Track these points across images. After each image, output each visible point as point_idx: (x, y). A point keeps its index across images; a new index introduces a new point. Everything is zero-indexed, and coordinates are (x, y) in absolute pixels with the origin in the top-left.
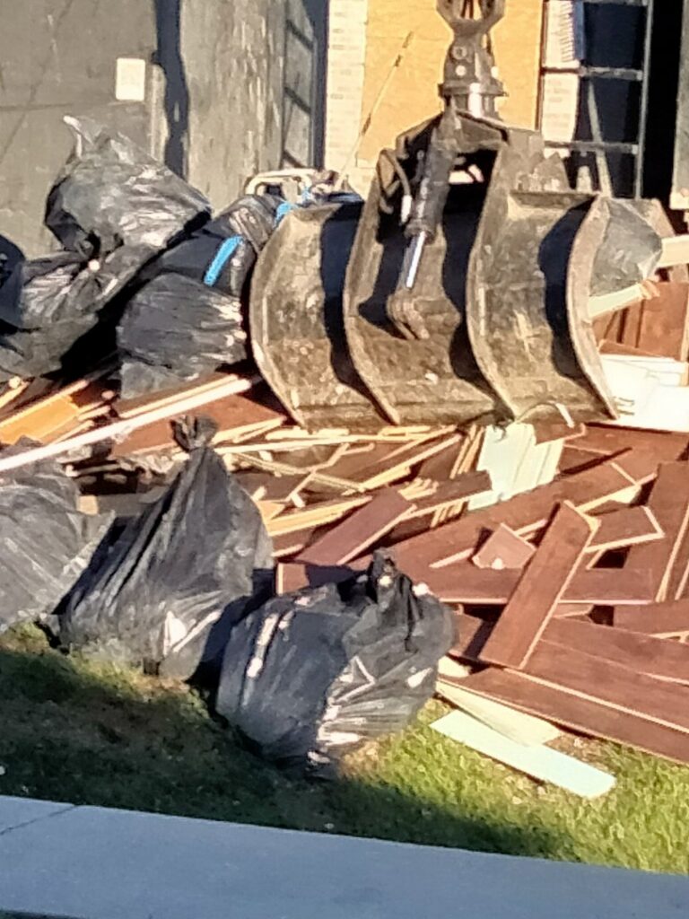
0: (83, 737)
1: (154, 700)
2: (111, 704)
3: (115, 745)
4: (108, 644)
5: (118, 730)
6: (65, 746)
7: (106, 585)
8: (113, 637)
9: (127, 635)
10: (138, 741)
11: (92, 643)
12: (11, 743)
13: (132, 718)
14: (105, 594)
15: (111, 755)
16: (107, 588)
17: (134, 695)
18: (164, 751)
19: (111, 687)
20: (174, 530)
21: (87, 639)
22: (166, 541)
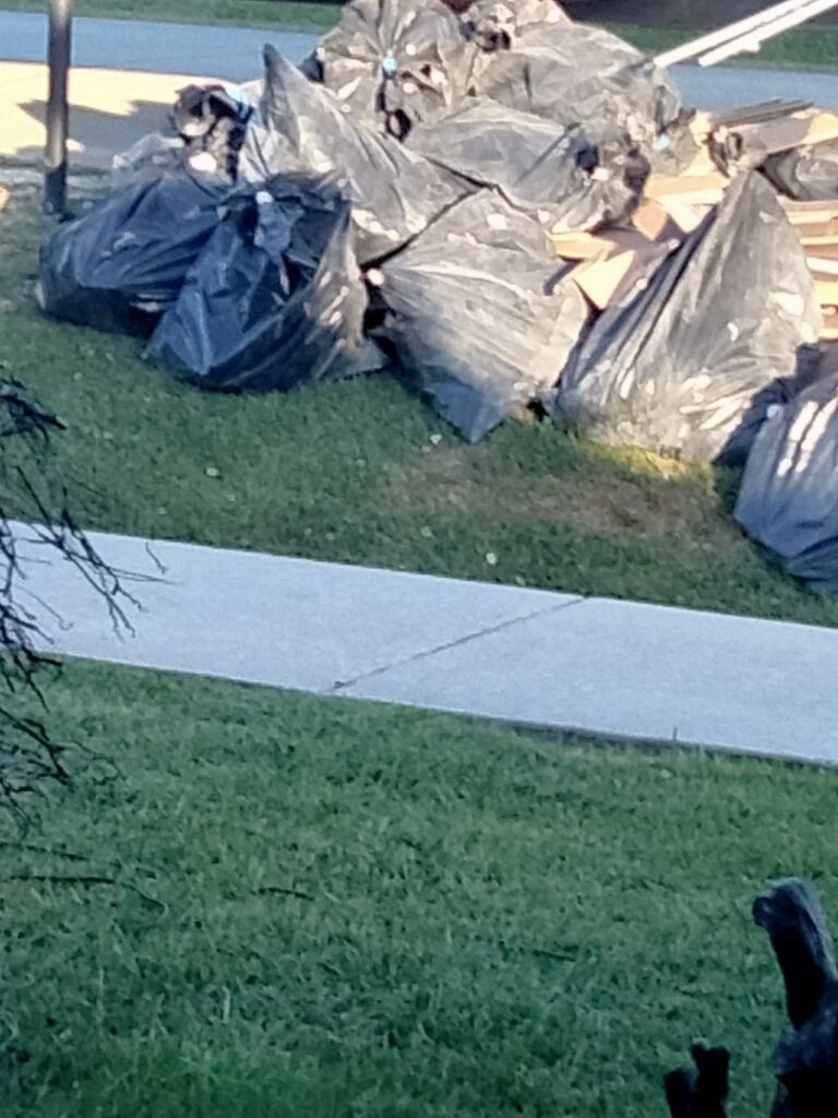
0: (592, 519)
1: (676, 475)
2: (623, 479)
3: (629, 530)
4: (619, 428)
5: (632, 512)
6: (568, 530)
7: (618, 354)
8: (625, 420)
9: (641, 418)
10: (659, 525)
11: (600, 426)
12: (504, 527)
13: (649, 498)
14: (617, 365)
15: (624, 542)
16: (619, 358)
17: (650, 468)
18: (688, 537)
19: (624, 460)
20: (704, 283)
21: (594, 419)
22: (694, 298)
